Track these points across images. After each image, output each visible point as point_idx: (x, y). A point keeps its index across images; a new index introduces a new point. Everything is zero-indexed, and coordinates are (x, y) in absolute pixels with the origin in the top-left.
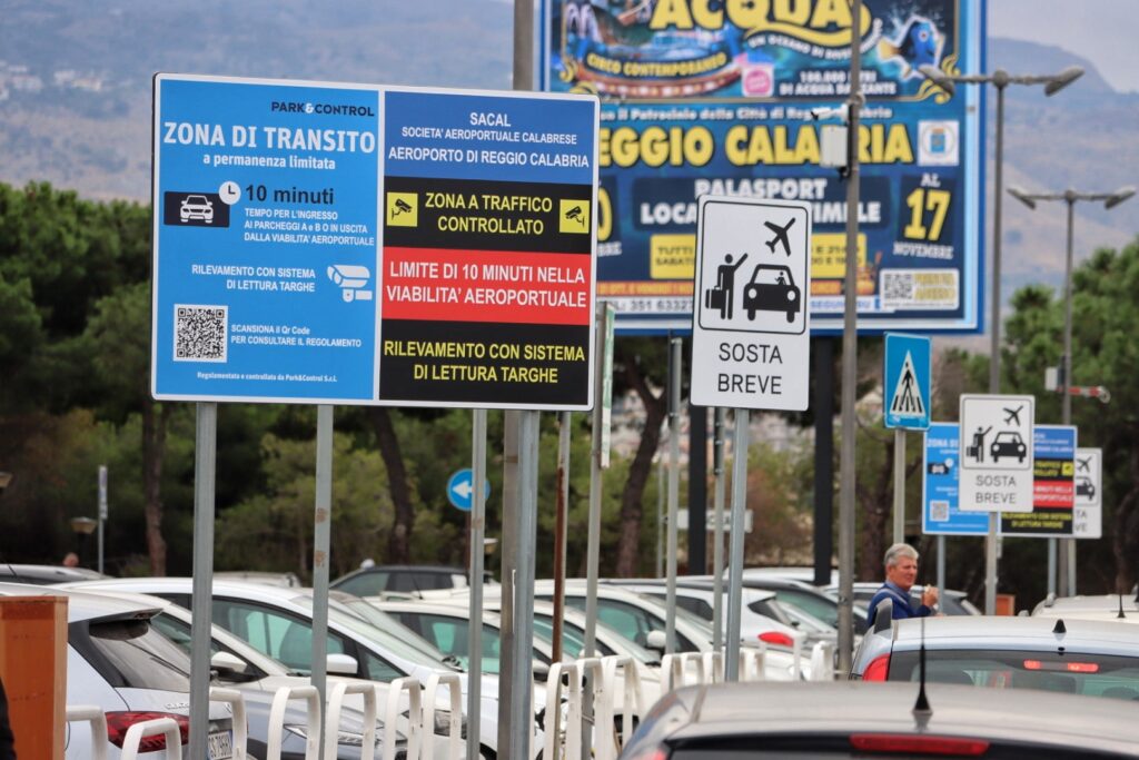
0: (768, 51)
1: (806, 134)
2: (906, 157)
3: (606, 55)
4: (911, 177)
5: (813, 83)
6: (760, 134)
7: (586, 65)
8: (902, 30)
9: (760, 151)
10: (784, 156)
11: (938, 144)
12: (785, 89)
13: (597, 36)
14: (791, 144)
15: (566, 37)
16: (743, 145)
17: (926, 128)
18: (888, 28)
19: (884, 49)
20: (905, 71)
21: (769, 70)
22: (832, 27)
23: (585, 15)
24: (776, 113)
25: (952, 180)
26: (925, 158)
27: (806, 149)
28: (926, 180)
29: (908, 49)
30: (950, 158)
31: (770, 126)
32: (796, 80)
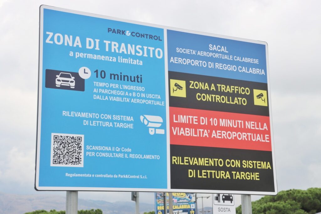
0: (176, 198)
1: (180, 206)
2: (190, 207)
3: (161, 199)
4: (190, 210)
5: (181, 201)
6: (176, 206)
7: (159, 200)
8: (189, 195)
9: (176, 207)
10: (178, 208)
11: (193, 206)
12: (178, 202)
13: (160, 197)
14: (179, 207)
15: (157, 197)
16: (174, 207)
17: (192, 205)
18: (187, 195)
19: (187, 197)
20: (189, 199)
21: (176, 200)
22: (182, 196)
23: (159, 195)
24: (177, 204)
25: (194, 210)
26: (192, 208)
27: (180, 207)
28: (192, 210)
29: (189, 197)
30: (194, 208)
31: (177, 205)
32: (179, 201)
